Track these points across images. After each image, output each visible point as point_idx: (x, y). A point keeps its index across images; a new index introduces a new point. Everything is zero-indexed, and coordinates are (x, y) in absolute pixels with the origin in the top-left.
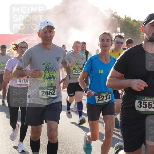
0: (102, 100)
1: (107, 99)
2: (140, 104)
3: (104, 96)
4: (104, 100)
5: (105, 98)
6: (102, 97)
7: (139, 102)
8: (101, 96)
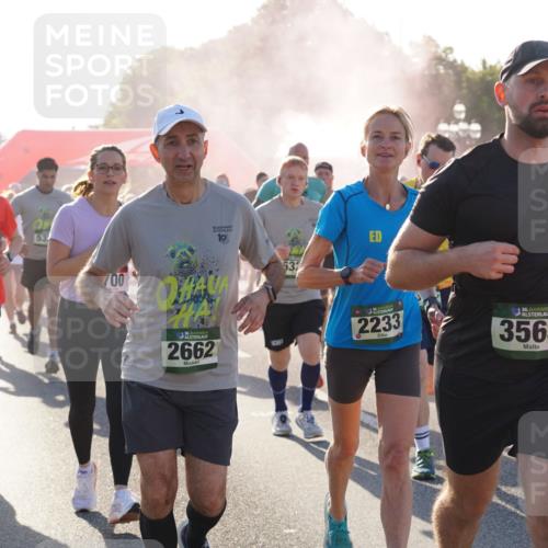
0: (374, 330)
1: (390, 329)
2: (506, 330)
3: (381, 317)
4: (379, 331)
5: (383, 324)
6: (372, 320)
7: (503, 324)
8: (369, 318)
